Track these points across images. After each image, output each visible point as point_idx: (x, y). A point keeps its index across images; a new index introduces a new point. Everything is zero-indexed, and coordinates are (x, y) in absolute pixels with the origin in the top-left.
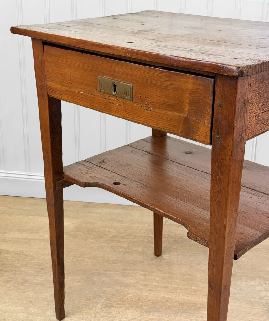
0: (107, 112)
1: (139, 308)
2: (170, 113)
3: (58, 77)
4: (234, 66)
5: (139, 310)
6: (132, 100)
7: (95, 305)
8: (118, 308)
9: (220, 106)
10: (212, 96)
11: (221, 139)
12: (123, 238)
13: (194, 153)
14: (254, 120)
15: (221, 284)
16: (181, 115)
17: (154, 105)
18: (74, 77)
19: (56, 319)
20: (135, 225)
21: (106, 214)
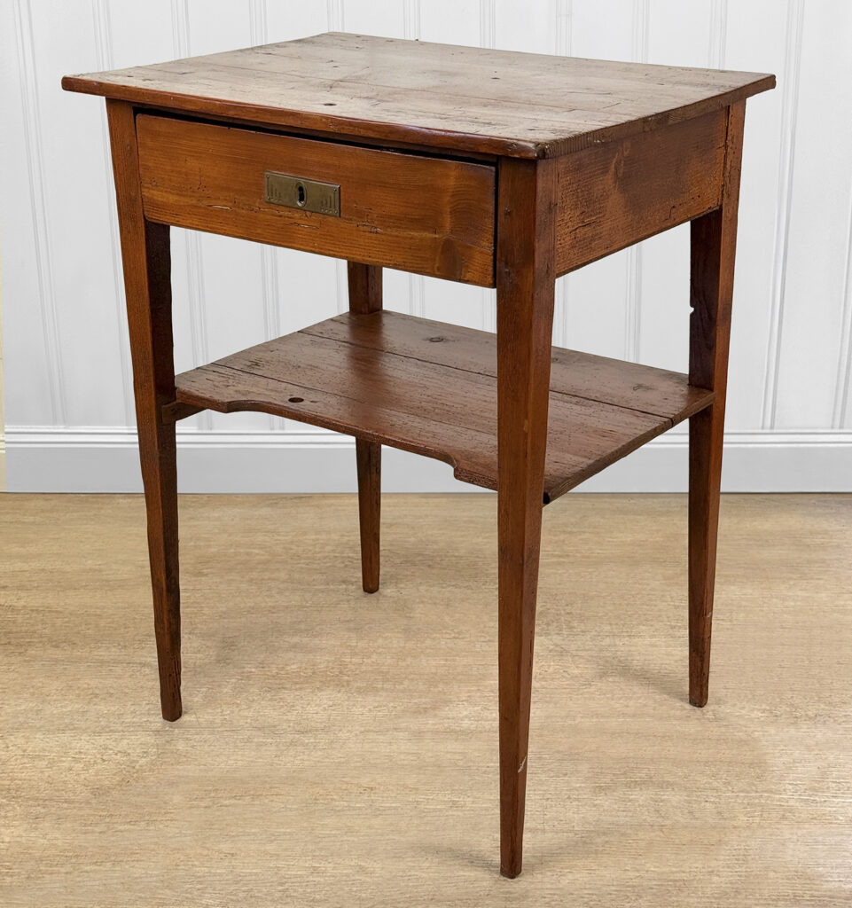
0: (283, 244)
1: (343, 686)
2: (416, 234)
3: (170, 180)
4: (530, 142)
5: (343, 689)
6: (338, 215)
8: (296, 690)
9: (508, 214)
10: (494, 197)
11: (512, 275)
13: (447, 340)
14: (569, 240)
15: (523, 546)
16: (437, 236)
17: (385, 221)
18: (209, 177)
19: (162, 720)
20: (307, 537)
21: (233, 520)
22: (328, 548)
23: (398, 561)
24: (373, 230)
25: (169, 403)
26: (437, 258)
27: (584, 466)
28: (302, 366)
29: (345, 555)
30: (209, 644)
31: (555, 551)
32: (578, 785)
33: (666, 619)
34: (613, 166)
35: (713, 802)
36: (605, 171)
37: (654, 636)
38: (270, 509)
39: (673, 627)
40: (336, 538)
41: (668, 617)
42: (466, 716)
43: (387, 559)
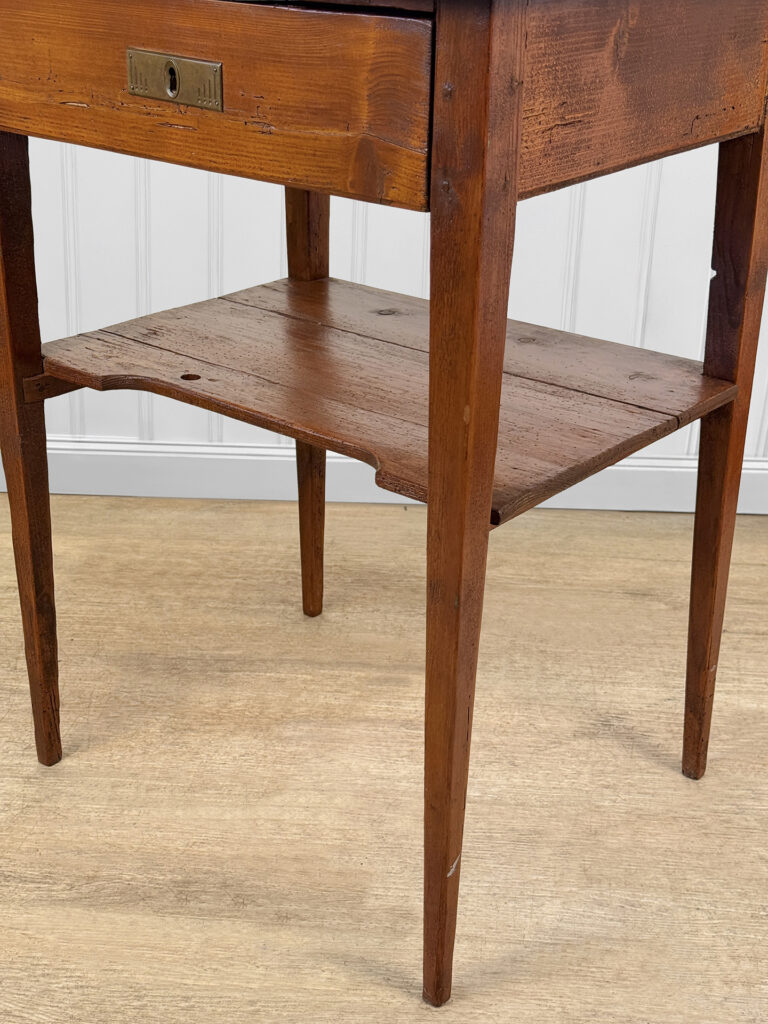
0: (153, 154)
1: (262, 731)
2: (322, 133)
3: (15, 69)
5: (261, 735)
6: (220, 108)
7: (143, 728)
8: (205, 732)
9: (449, 94)
10: (429, 68)
11: (452, 190)
12: (220, 577)
13: (400, 313)
14: (539, 143)
15: (460, 582)
16: (350, 134)
17: (280, 115)
18: (59, 61)
19: (37, 763)
20: (249, 547)
21: (170, 524)
22: (272, 561)
23: (349, 580)
24: (265, 129)
25: (35, 375)
26: (350, 168)
27: (552, 475)
28: (211, 336)
29: (290, 570)
30: (113, 669)
31: (532, 576)
32: (535, 877)
33: (658, 664)
34: (612, 39)
35: (708, 911)
36: (600, 44)
37: (642, 685)
38: (214, 513)
39: (666, 674)
40: (282, 549)
41: (662, 662)
42: (405, 777)
43: (336, 577)
